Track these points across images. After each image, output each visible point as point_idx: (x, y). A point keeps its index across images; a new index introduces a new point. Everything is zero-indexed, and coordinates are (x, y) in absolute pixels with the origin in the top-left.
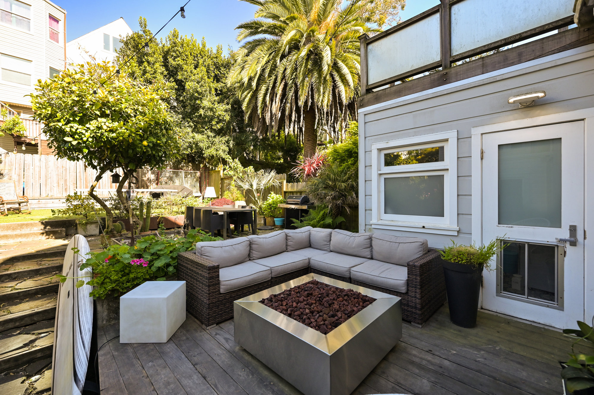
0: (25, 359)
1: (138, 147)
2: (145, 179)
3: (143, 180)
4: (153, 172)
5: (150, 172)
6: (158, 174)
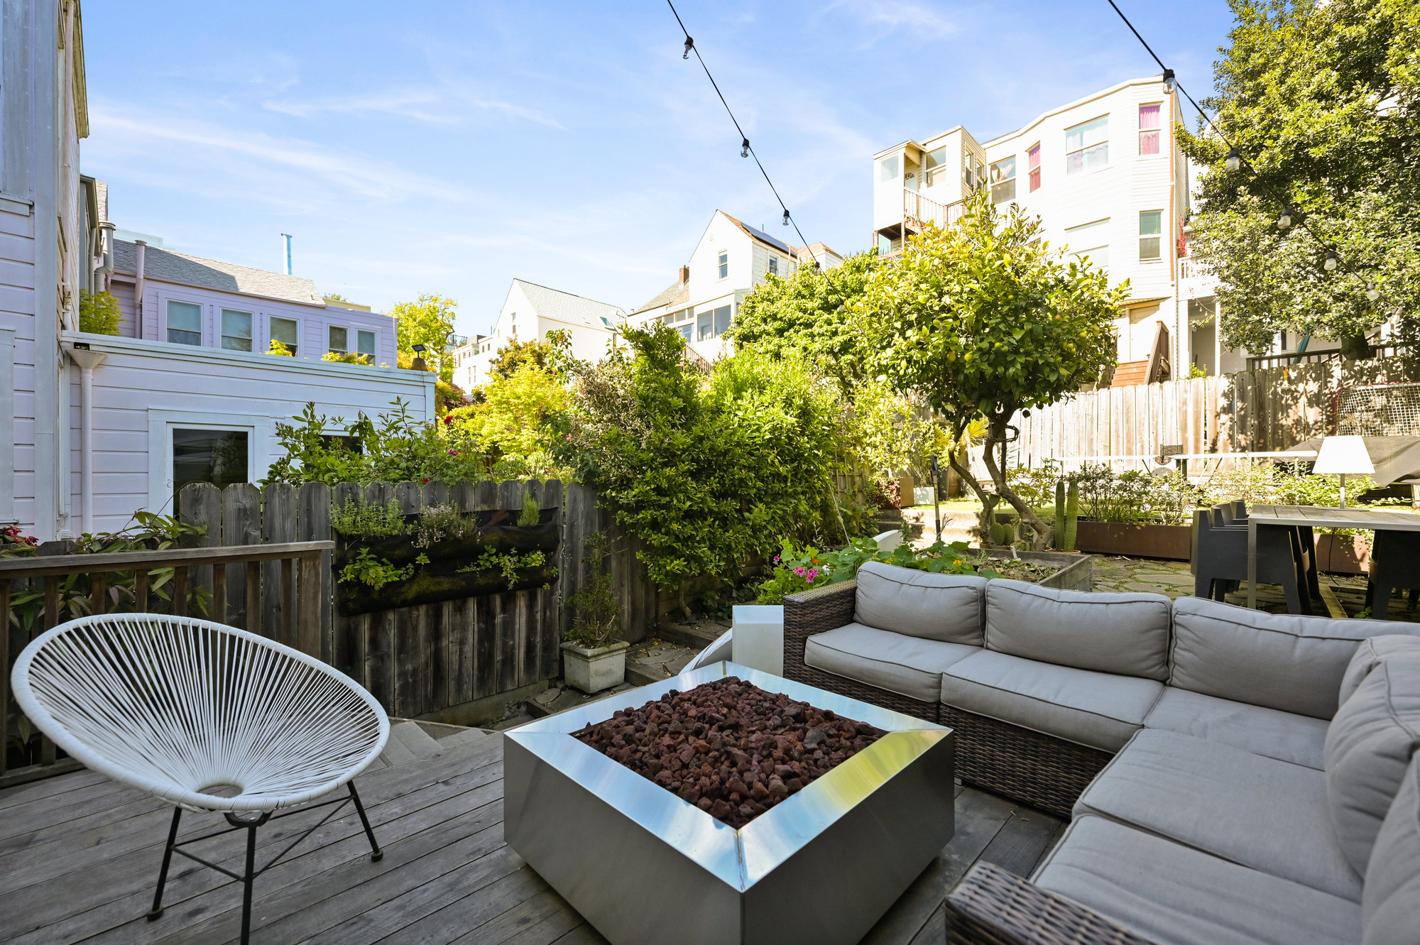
2: (1287, 422)
4: (1315, 400)
5: (1303, 400)
6: (1333, 406)
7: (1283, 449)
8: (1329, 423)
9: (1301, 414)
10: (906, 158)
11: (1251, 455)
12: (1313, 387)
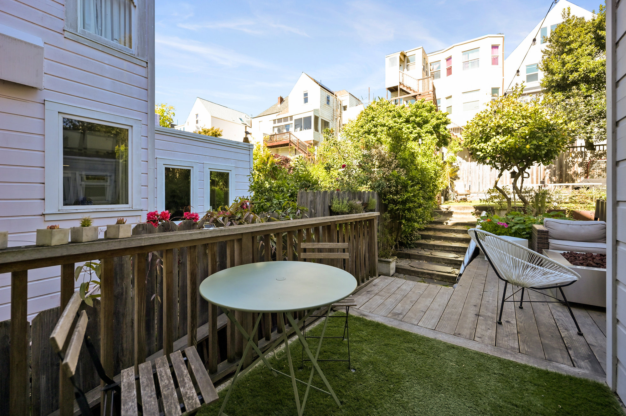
0: (454, 262)
1: (524, 150)
2: (570, 173)
3: (567, 175)
4: (581, 165)
5: (576, 165)
6: (587, 167)
7: (569, 182)
8: (585, 173)
9: (576, 170)
10: (400, 58)
11: (557, 184)
12: (580, 160)
